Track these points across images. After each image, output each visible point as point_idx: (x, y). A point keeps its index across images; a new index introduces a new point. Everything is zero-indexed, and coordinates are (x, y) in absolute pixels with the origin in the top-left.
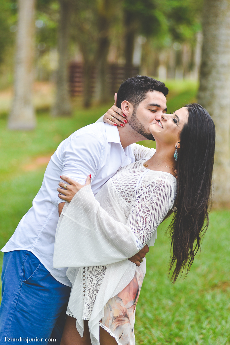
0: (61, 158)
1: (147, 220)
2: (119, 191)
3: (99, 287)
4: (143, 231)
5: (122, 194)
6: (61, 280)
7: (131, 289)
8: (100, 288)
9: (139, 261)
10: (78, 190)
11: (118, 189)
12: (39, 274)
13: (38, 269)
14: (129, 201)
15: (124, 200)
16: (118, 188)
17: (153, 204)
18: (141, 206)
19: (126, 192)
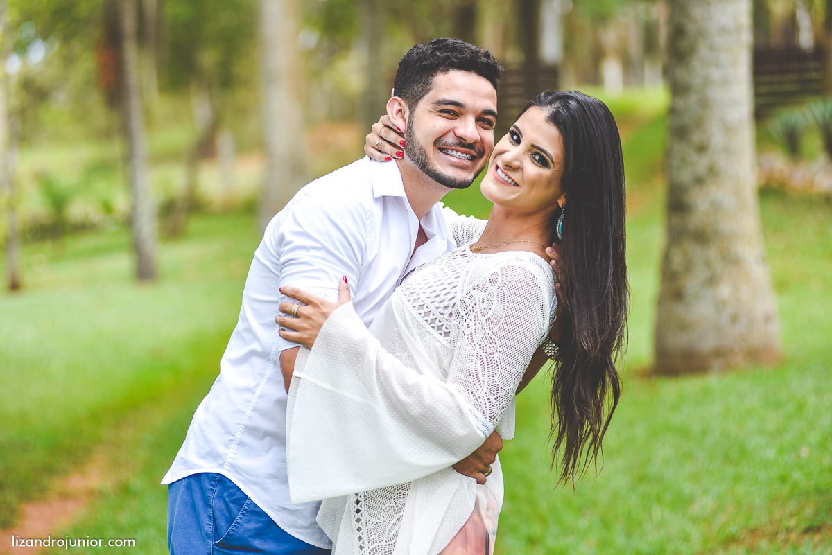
0: (275, 247)
1: (491, 364)
2: (419, 312)
3: (393, 541)
4: (485, 389)
5: (429, 319)
6: (300, 533)
7: (469, 539)
8: (396, 544)
9: (483, 473)
10: (325, 316)
11: (417, 308)
12: (249, 522)
13: (245, 510)
14: (447, 331)
15: (434, 332)
16: (417, 305)
17: (501, 323)
18: (474, 333)
19: (437, 312)
